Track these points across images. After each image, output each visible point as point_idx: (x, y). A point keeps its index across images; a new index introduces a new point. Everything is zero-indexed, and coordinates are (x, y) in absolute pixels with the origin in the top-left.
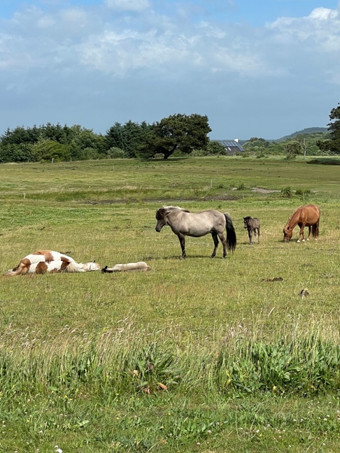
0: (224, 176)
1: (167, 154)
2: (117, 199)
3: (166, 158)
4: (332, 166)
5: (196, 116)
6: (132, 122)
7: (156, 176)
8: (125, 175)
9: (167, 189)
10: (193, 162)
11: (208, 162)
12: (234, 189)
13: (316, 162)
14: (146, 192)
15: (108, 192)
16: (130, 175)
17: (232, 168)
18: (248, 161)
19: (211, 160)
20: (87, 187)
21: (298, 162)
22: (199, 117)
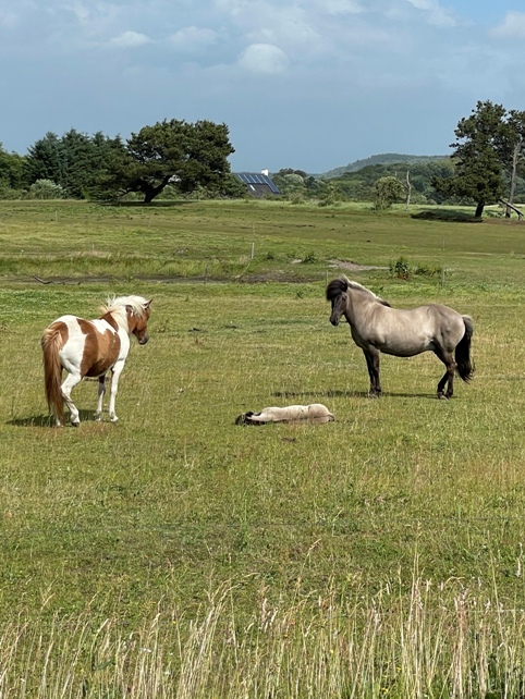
0: (268, 237)
1: (150, 193)
2: (77, 274)
3: (147, 202)
4: (460, 224)
5: (205, 124)
6: (77, 132)
7: (140, 233)
8: (82, 230)
9: (169, 258)
10: (201, 210)
11: (229, 210)
12: (295, 261)
13: (428, 215)
14: (129, 262)
15: (58, 261)
16: (90, 231)
17: (276, 223)
18: (303, 210)
19: (233, 206)
20: (16, 251)
21: (396, 215)
22: (212, 125)
